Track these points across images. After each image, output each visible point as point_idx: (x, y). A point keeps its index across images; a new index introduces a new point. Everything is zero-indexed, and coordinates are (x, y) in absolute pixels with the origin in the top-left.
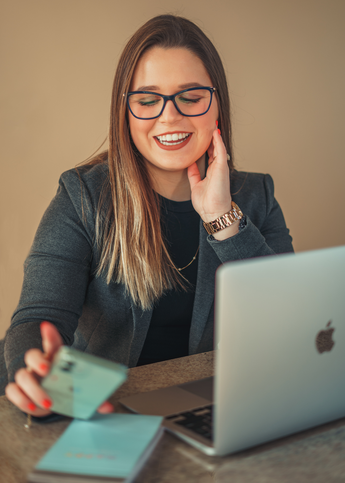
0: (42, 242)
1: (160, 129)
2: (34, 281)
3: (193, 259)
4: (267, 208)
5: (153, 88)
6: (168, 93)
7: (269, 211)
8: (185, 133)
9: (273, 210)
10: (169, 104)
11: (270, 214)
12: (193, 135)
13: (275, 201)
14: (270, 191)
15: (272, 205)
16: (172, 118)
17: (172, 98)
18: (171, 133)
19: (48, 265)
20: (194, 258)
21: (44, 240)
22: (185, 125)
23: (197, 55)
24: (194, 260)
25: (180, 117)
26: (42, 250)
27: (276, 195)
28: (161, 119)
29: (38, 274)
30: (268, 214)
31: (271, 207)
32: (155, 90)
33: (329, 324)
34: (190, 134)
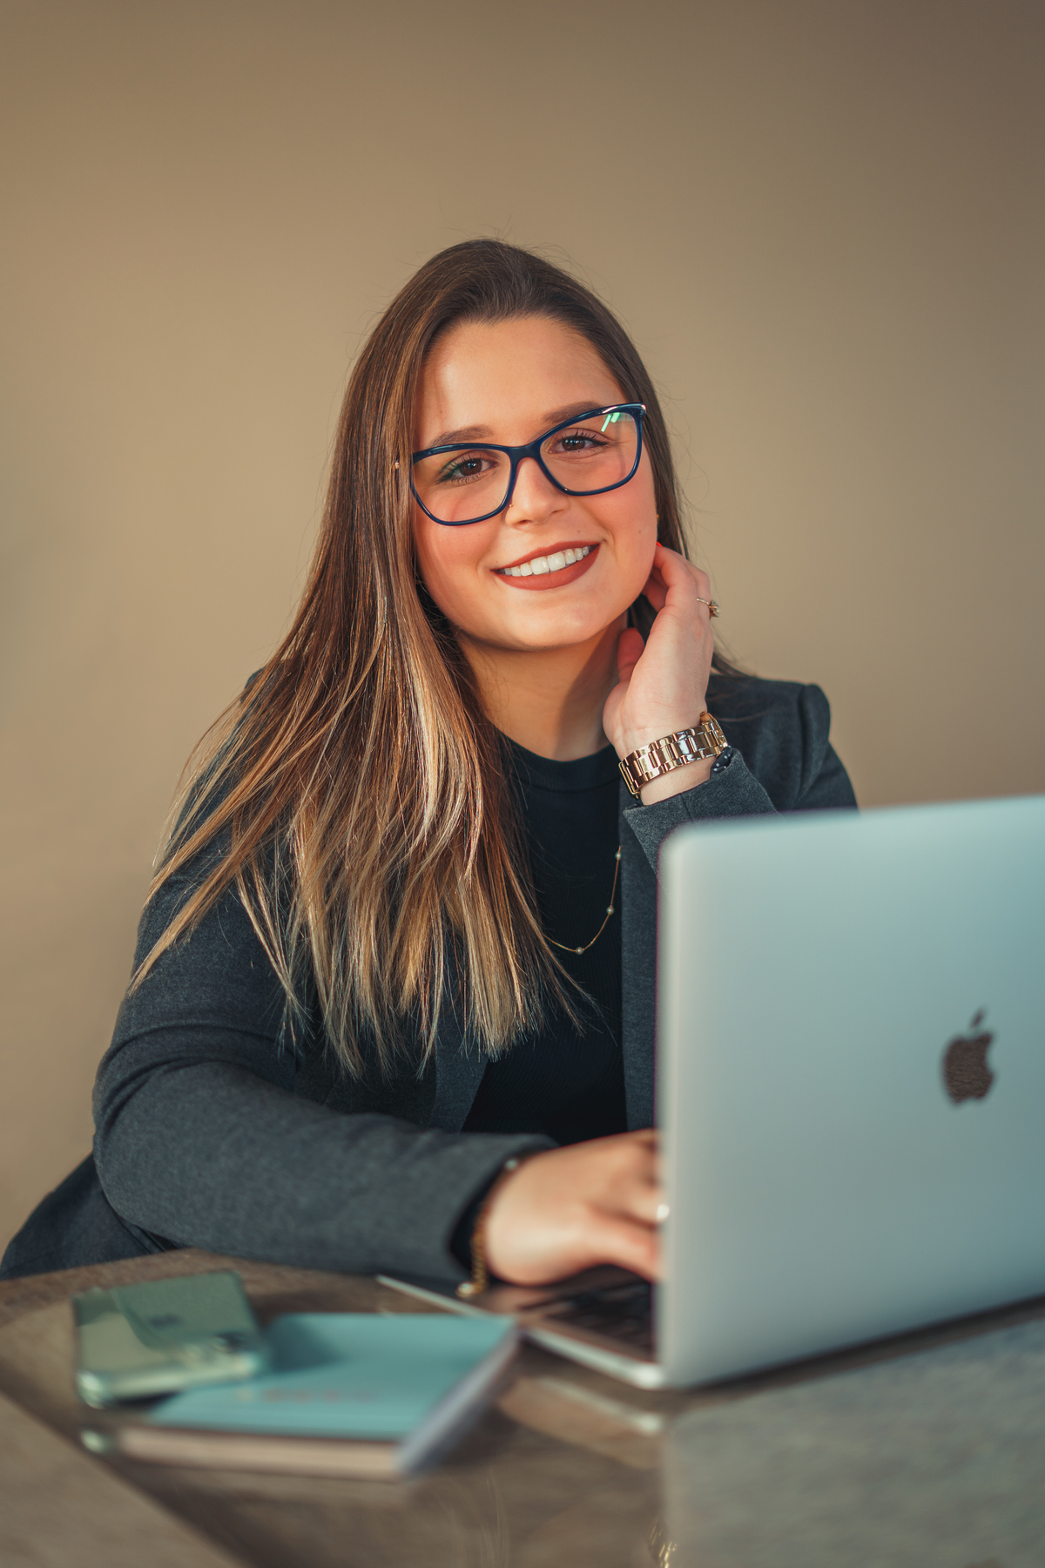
1: (513, 544)
3: (607, 914)
4: (805, 770)
5: (473, 433)
6: (516, 441)
7: (811, 781)
9: (821, 778)
10: (527, 469)
11: (813, 787)
12: (604, 547)
13: (830, 753)
14: (814, 726)
15: (820, 763)
16: (542, 505)
17: (532, 451)
18: (544, 553)
20: (610, 910)
22: (576, 523)
23: (578, 329)
24: (612, 916)
25: (562, 502)
27: (837, 738)
28: (513, 515)
30: (807, 786)
31: (816, 769)
32: (481, 436)
33: (978, 1019)
34: (594, 548)
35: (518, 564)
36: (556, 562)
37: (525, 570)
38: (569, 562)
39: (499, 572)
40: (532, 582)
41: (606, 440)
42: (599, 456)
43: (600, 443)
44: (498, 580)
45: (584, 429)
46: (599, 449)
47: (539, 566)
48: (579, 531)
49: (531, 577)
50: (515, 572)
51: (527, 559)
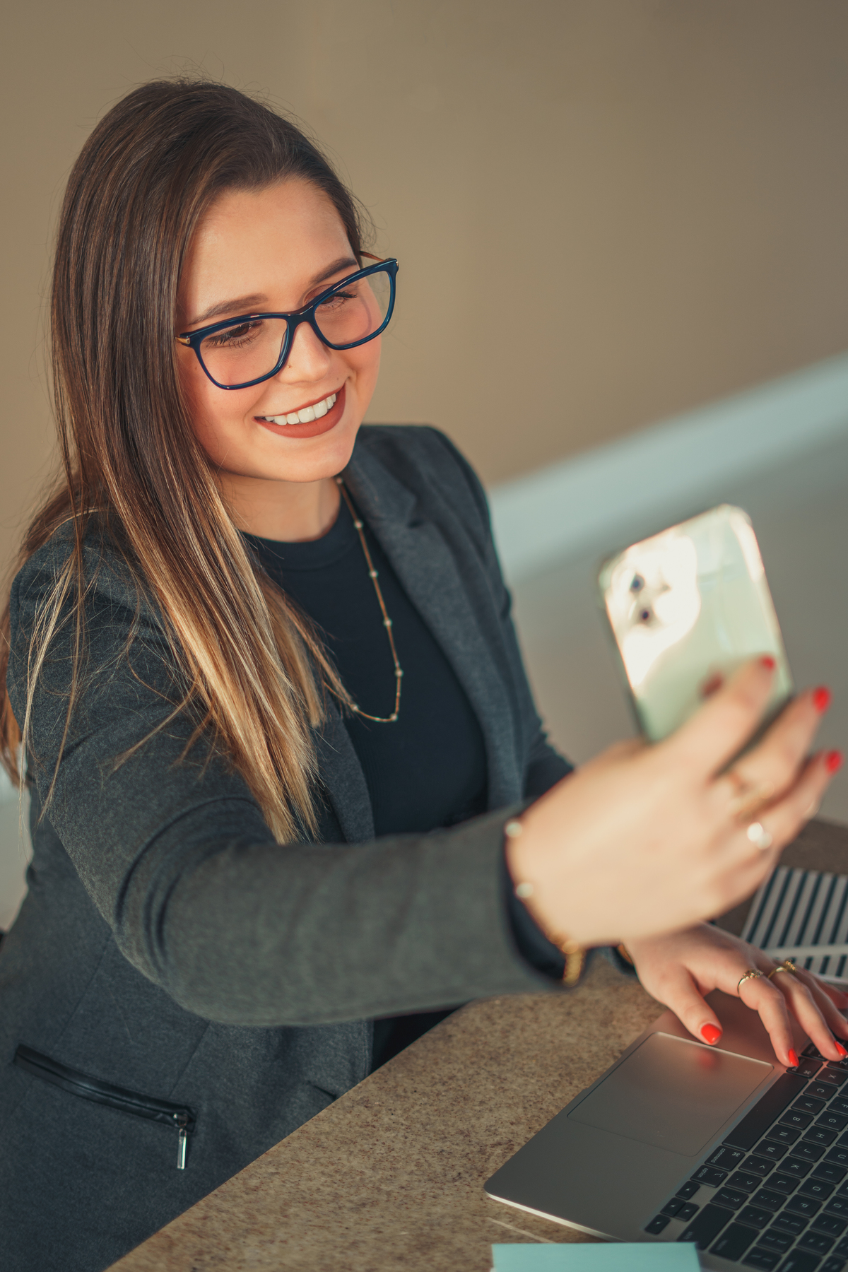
6: (288, 305)
10: (302, 332)
12: (348, 386)
17: (306, 314)
18: (311, 404)
32: (257, 303)
34: (342, 393)
35: (285, 414)
36: (321, 409)
37: (293, 419)
38: (330, 407)
39: (260, 420)
40: (301, 430)
44: (261, 428)
47: (306, 416)
49: (300, 425)
50: (281, 421)
51: (296, 411)
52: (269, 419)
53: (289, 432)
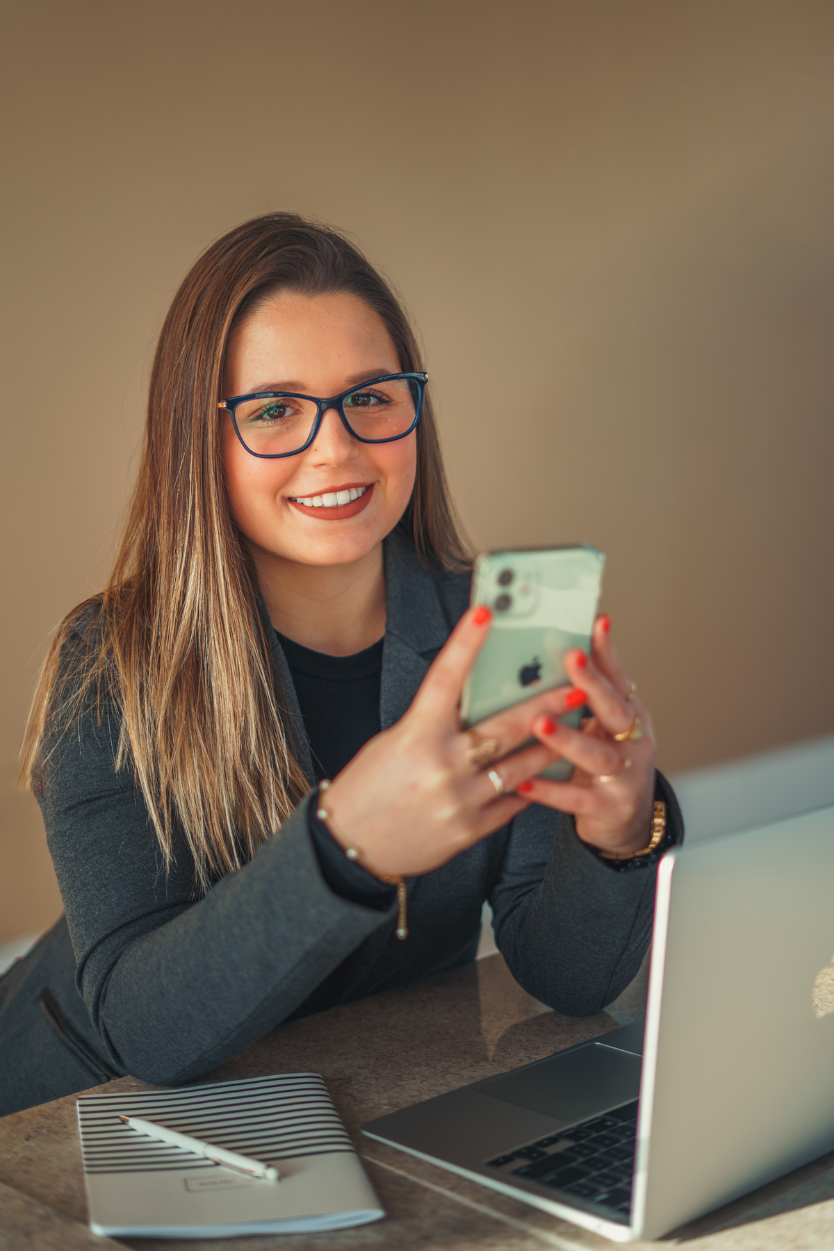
0: (78, 771)
1: (308, 483)
2: (101, 865)
5: (289, 386)
6: (324, 394)
8: (356, 486)
10: (330, 419)
12: (376, 488)
16: (344, 452)
17: (336, 403)
18: (334, 490)
19: (117, 818)
21: (79, 765)
22: (362, 467)
26: (85, 788)
28: (313, 457)
29: (103, 846)
34: (369, 489)
35: (311, 496)
36: (342, 498)
37: (316, 502)
38: (353, 498)
39: (291, 500)
40: (323, 513)
41: (388, 399)
42: (383, 413)
43: (384, 401)
44: (291, 507)
45: (375, 390)
46: (382, 407)
47: (328, 500)
48: (363, 475)
49: (321, 508)
50: (307, 502)
51: (320, 494)
52: (299, 500)
53: (312, 512)
